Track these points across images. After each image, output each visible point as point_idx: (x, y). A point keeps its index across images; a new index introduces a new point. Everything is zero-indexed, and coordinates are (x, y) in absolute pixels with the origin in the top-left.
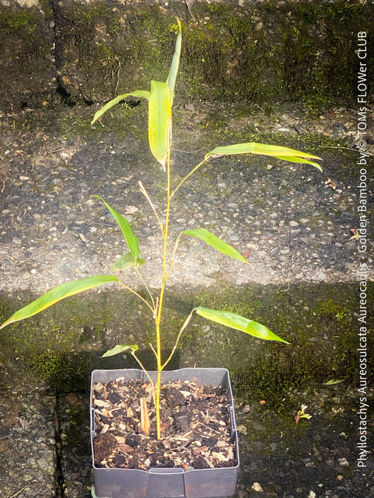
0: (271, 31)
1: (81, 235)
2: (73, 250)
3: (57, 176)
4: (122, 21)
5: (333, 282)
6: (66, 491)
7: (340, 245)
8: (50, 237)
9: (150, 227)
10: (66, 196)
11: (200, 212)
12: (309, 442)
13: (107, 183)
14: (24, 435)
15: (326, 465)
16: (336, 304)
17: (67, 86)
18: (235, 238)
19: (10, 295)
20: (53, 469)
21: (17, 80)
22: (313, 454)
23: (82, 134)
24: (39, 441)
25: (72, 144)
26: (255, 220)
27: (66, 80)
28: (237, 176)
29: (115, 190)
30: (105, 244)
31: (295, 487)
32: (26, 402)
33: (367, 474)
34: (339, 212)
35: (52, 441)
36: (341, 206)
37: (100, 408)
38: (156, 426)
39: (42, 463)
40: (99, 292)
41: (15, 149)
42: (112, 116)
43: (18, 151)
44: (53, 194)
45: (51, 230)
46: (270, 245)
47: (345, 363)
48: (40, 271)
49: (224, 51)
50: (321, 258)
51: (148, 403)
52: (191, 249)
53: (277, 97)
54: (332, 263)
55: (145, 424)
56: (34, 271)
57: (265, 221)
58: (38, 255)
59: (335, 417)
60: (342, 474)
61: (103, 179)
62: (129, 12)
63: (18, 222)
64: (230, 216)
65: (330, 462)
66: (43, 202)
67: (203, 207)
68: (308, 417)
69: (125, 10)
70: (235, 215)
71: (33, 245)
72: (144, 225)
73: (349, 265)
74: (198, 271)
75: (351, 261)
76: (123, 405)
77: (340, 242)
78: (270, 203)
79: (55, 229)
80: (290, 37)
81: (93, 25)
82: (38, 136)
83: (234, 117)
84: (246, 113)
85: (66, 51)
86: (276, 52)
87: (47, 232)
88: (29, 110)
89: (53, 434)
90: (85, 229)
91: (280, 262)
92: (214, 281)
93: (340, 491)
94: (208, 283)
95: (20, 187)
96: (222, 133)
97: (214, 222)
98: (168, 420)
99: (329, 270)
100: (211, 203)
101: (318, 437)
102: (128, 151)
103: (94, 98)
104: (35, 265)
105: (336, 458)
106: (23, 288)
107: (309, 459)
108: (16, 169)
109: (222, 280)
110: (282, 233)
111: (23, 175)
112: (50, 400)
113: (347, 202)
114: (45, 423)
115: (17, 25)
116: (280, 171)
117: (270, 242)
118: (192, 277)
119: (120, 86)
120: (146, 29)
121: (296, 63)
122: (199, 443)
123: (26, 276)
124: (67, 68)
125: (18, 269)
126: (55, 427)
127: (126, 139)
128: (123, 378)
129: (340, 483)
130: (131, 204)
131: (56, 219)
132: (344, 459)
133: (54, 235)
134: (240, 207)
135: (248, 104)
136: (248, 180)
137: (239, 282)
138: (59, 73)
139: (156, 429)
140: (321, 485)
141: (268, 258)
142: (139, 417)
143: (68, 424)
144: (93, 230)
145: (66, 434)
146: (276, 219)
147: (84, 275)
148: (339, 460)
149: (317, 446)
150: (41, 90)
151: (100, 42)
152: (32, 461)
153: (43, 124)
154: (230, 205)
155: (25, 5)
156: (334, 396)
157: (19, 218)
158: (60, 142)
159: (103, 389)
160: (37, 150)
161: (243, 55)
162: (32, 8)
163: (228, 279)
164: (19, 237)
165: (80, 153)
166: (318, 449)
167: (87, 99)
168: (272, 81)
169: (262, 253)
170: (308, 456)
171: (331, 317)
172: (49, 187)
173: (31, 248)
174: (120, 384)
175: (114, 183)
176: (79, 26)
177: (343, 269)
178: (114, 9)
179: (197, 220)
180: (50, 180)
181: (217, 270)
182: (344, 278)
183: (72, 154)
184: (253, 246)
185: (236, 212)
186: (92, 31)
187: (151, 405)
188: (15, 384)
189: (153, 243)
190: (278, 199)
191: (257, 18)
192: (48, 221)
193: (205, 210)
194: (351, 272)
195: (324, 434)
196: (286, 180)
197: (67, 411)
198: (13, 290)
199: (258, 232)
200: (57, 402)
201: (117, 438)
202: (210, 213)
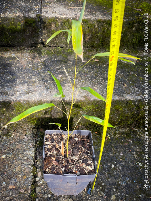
0: (99, 28)
1: (45, 83)
2: (42, 87)
3: (40, 66)
4: (59, 23)
5: (120, 100)
6: (37, 163)
7: (121, 88)
8: (36, 83)
9: (66, 81)
10: (42, 71)
11: (80, 77)
12: (110, 146)
13: (54, 68)
14: (26, 142)
15: (116, 155)
16: (120, 106)
17: (44, 42)
18: (90, 85)
19: (22, 101)
20: (34, 154)
21: (30, 39)
22: (112, 151)
23: (48, 54)
24: (30, 144)
25: (45, 57)
26: (95, 80)
27: (44, 40)
28: (89, 67)
29: (56, 70)
30: (52, 86)
31: (107, 163)
32: (28, 131)
33: (129, 159)
34: (119, 78)
35: (34, 144)
36: (119, 77)
37: (47, 145)
38: (66, 152)
39: (30, 152)
40: (50, 101)
41: (29, 58)
42: (56, 50)
43: (30, 58)
44: (38, 70)
45: (37, 81)
46: (100, 88)
47: (120, 122)
48: (32, 94)
49: (86, 33)
50: (116, 92)
51: (64, 143)
52: (77, 88)
53: (99, 47)
54: (119, 94)
55: (62, 151)
56: (30, 94)
57: (98, 80)
58: (32, 88)
59: (117, 138)
60: (121, 158)
61: (52, 67)
62: (61, 21)
63: (27, 78)
64: (88, 78)
65: (117, 154)
66: (35, 73)
67: (80, 76)
68: (110, 138)
69: (60, 20)
70: (90, 78)
71: (31, 85)
72: (64, 80)
73: (124, 95)
74: (79, 95)
75: (125, 94)
76: (55, 143)
77: (121, 87)
78: (99, 75)
79: (38, 81)
80: (104, 30)
81: (51, 24)
82: (35, 54)
83: (88, 52)
84: (91, 51)
85: (44, 31)
86: (100, 34)
87: (35, 82)
88: (34, 48)
89: (35, 142)
90: (46, 81)
91: (104, 93)
92: (84, 98)
93: (121, 165)
94: (83, 99)
95: (29, 68)
96: (85, 56)
97: (84, 80)
98: (70, 150)
99: (119, 96)
100: (83, 75)
101: (113, 145)
102: (60, 59)
103: (51, 45)
104: (31, 92)
105: (119, 152)
106: (26, 99)
107: (111, 153)
108: (28, 63)
109: (87, 98)
110: (104, 84)
111: (30, 65)
112: (35, 130)
113: (121, 76)
114: (33, 138)
115: (30, 23)
116: (101, 66)
117: (100, 87)
118: (78, 97)
119: (58, 42)
120: (66, 26)
121: (105, 37)
122: (81, 161)
123: (27, 95)
124: (44, 37)
125: (25, 93)
126: (36, 139)
127: (60, 56)
128: (55, 133)
129: (121, 162)
130: (60, 74)
131: (38, 78)
132: (121, 153)
133: (37, 83)
134: (91, 76)
135: (92, 48)
136: (93, 68)
137: (92, 99)
138: (42, 38)
139: (66, 153)
140: (115, 162)
141: (100, 92)
142: (61, 148)
143: (40, 138)
144: (49, 81)
145: (39, 142)
146: (101, 80)
147: (45, 96)
148: (120, 153)
149: (113, 148)
150: (37, 42)
151: (53, 29)
152: (27, 152)
153: (37, 51)
154: (88, 75)
155: (32, 17)
156: (116, 131)
157: (27, 77)
158: (41, 56)
159: (49, 137)
160: (35, 58)
161: (91, 35)
162: (34, 18)
163: (89, 98)
164: (27, 83)
165: (47, 59)
166: (113, 149)
167: (49, 46)
168: (98, 42)
169: (98, 90)
170: (111, 152)
171: (118, 110)
172: (37, 68)
173: (30, 86)
174: (54, 135)
175: (56, 68)
176: (47, 24)
177: (123, 96)
178: (57, 20)
179: (79, 79)
180: (38, 67)
181: (85, 95)
182: (123, 99)
183: (44, 60)
184: (96, 88)
185: (90, 77)
186: (51, 25)
187: (65, 144)
188: (25, 126)
189: (66, 86)
190: (102, 74)
191: (96, 24)
192: (36, 78)
193: (81, 77)
194: (125, 97)
195: (115, 144)
196: (103, 69)
197: (40, 134)
198: (23, 100)
199: (97, 84)
200: (37, 131)
201: (53, 158)
202: (83, 78)
